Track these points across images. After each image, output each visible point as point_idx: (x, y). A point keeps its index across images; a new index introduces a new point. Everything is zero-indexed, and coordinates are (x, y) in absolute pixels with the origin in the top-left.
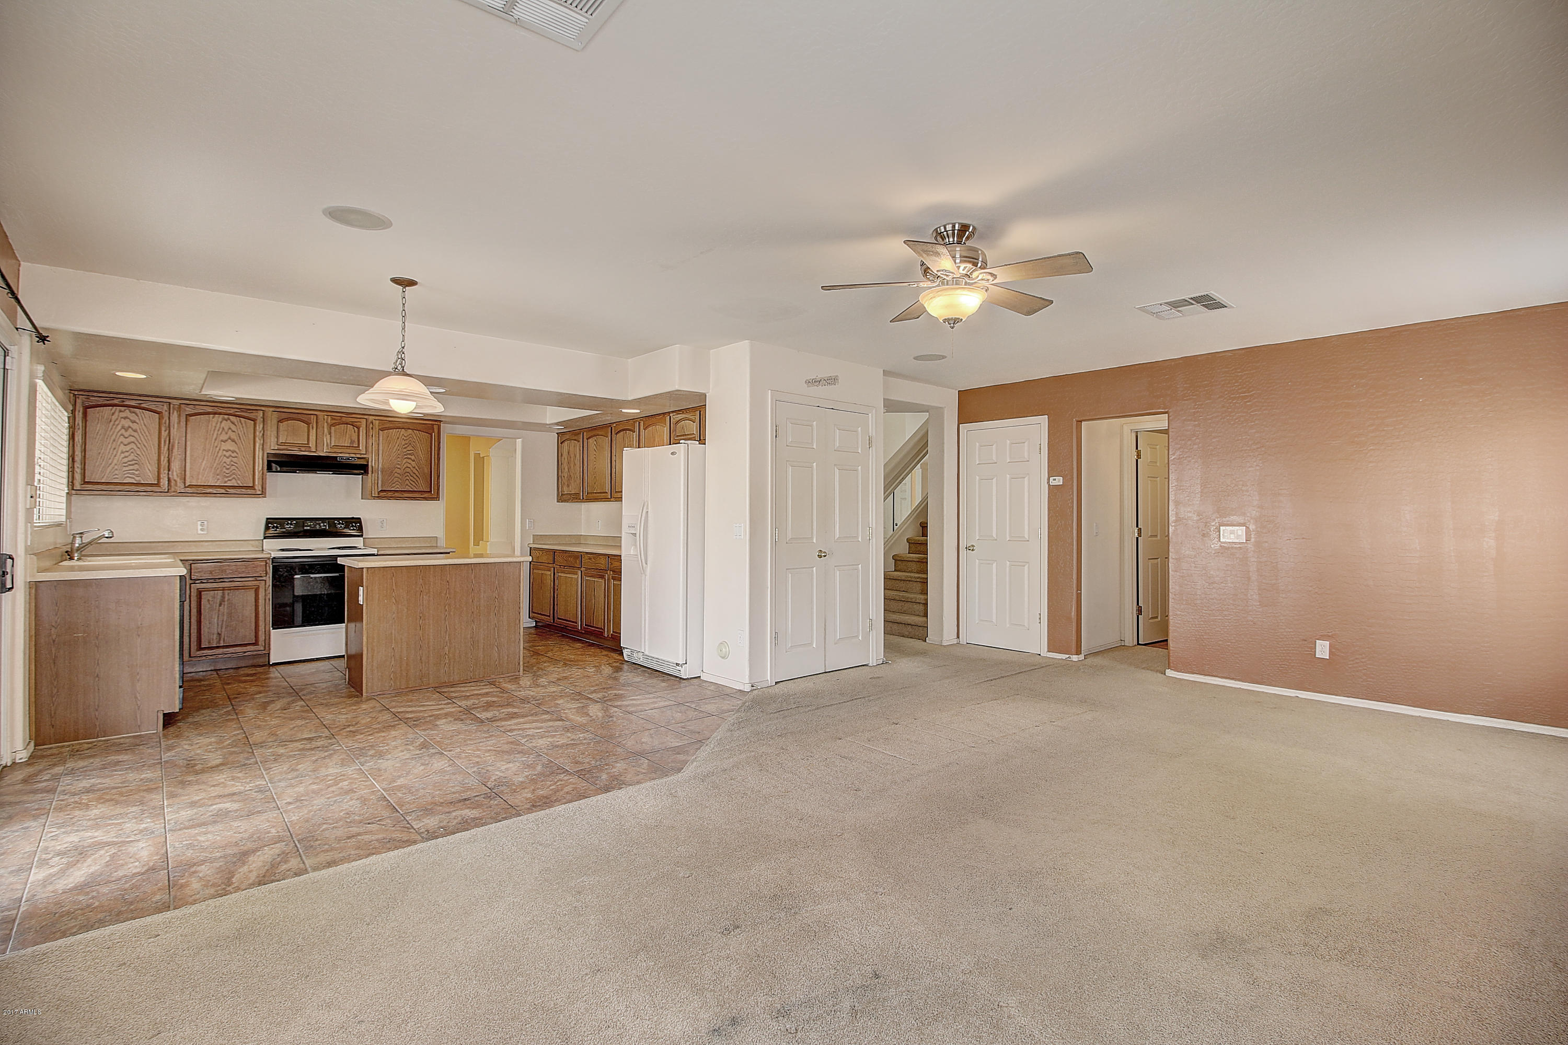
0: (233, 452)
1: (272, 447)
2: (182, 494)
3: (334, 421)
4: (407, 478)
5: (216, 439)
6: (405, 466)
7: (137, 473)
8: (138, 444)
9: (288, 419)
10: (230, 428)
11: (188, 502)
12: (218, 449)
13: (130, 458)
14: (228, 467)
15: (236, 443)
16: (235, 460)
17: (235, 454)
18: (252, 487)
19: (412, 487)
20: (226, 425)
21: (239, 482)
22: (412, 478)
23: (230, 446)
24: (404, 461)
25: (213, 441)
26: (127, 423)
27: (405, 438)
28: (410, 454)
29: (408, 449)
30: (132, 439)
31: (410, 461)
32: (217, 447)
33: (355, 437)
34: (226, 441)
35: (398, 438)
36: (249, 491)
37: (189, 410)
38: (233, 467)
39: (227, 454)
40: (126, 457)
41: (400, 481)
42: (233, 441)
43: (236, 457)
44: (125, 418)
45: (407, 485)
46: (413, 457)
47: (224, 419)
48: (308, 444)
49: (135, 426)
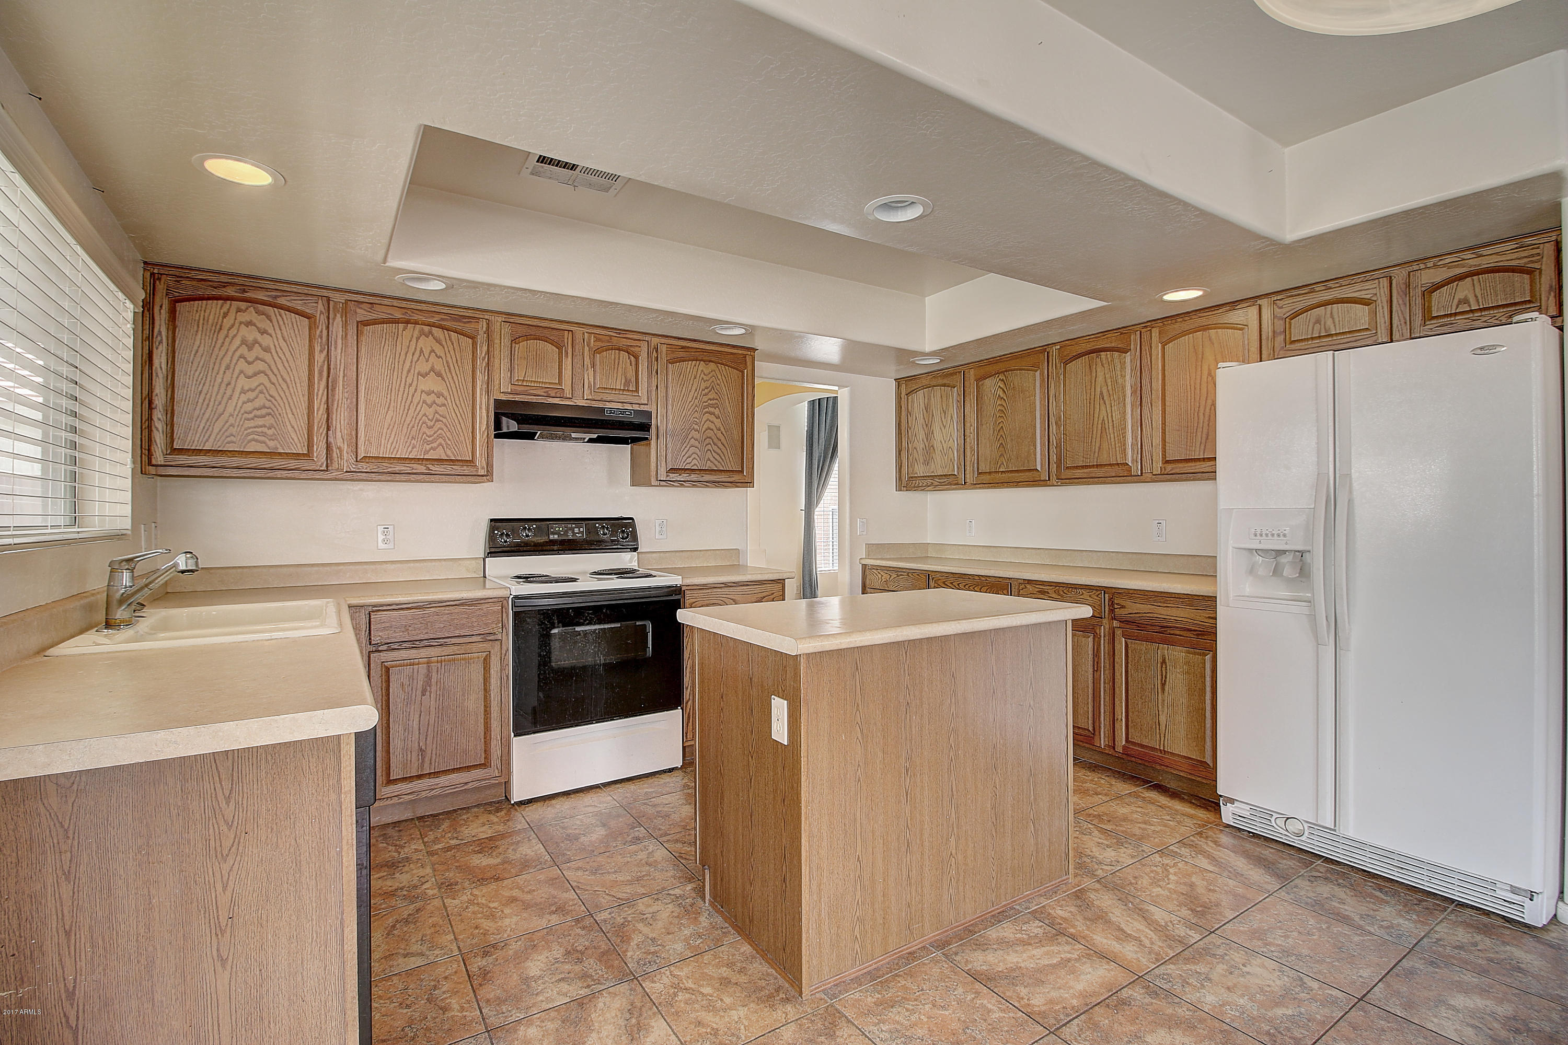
0: (439, 395)
1: (504, 389)
2: (352, 476)
3: (600, 344)
4: (709, 447)
5: (409, 371)
6: (705, 426)
7: (270, 432)
8: (272, 376)
9: (527, 337)
10: (433, 351)
11: (361, 490)
12: (412, 389)
13: (257, 403)
14: (430, 424)
15: (443, 379)
16: (441, 410)
17: (440, 401)
18: (471, 462)
19: (716, 463)
20: (426, 344)
21: (449, 452)
22: (715, 448)
23: (431, 383)
24: (704, 419)
25: (405, 373)
26: (251, 334)
27: (705, 378)
28: (712, 406)
29: (710, 396)
30: (260, 366)
31: (712, 418)
32: (410, 385)
33: (631, 374)
34: (427, 374)
35: (695, 378)
36: (466, 470)
37: (362, 314)
38: (438, 425)
39: (429, 399)
40: (249, 401)
41: (699, 454)
42: (439, 375)
43: (444, 405)
44: (249, 324)
45: (709, 459)
46: (717, 411)
47: (422, 333)
48: (560, 383)
49: (266, 340)
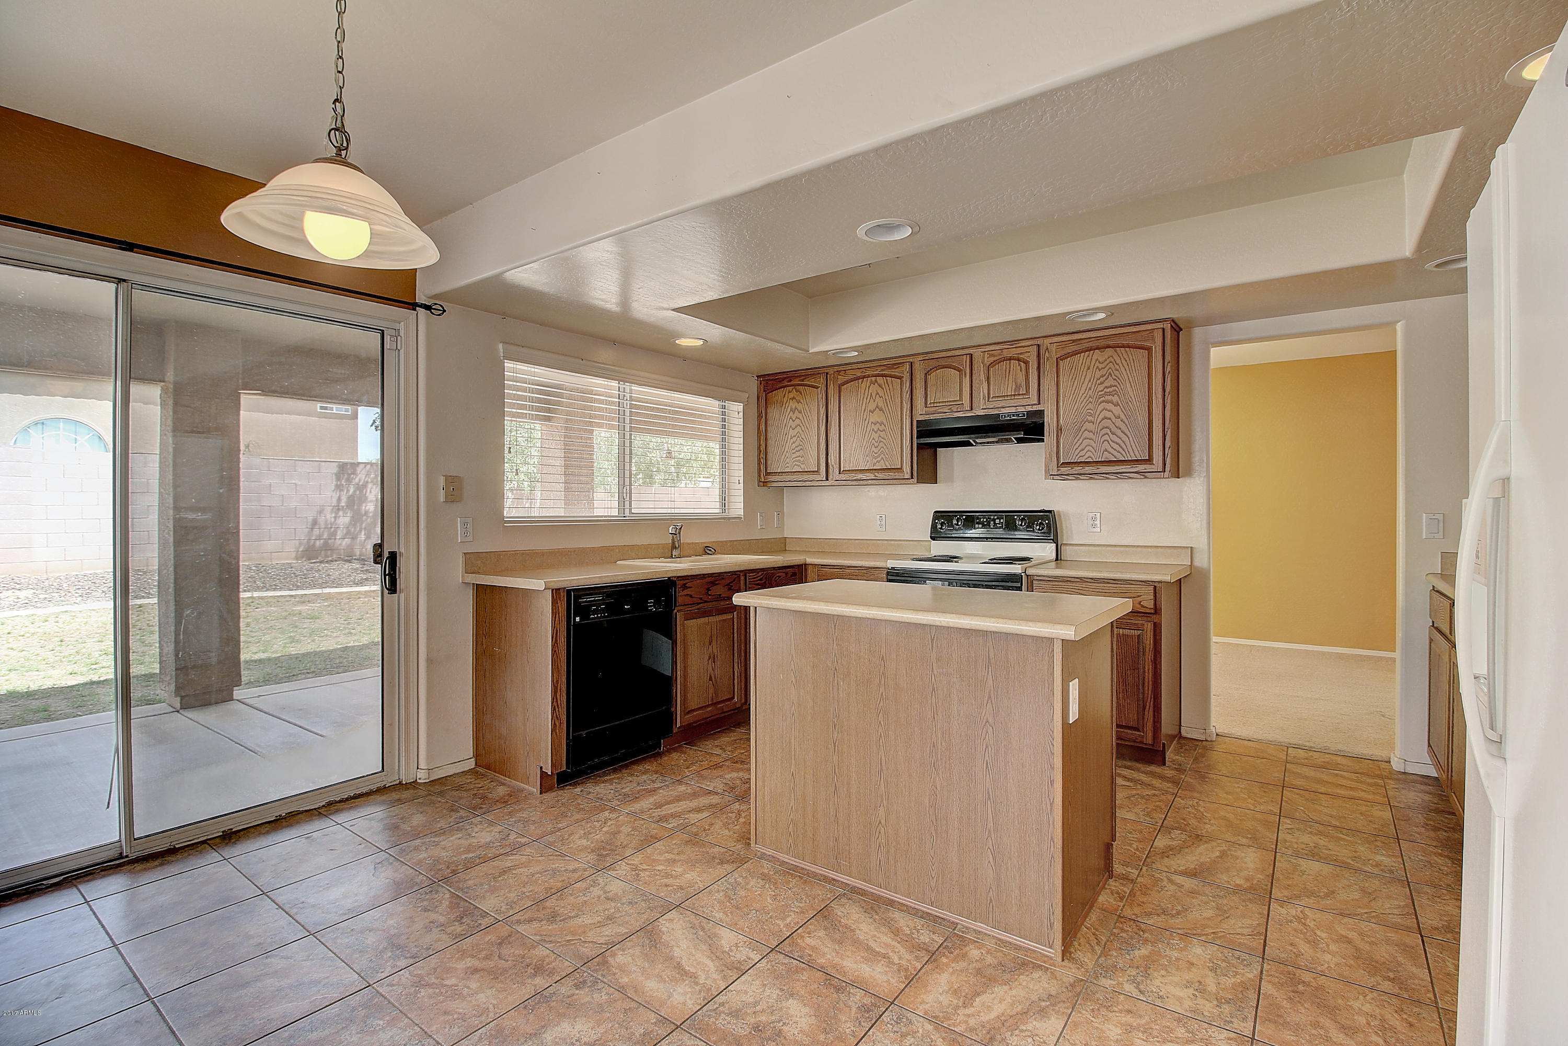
0: (882, 424)
1: (921, 413)
2: (840, 484)
3: (992, 359)
4: (1106, 437)
5: (865, 410)
6: (1101, 417)
7: (802, 459)
8: (802, 426)
9: (937, 368)
10: (877, 393)
12: (867, 422)
13: (797, 444)
14: (876, 444)
15: (884, 413)
16: (882, 434)
17: (882, 428)
18: (901, 470)
19: (1115, 453)
20: (874, 389)
21: (887, 463)
22: (1114, 438)
23: (877, 417)
24: (1100, 408)
25: (862, 412)
26: (793, 404)
27: (1101, 366)
28: (1110, 394)
29: (1106, 384)
30: (798, 422)
31: (1110, 407)
32: (866, 420)
33: (1021, 378)
34: (874, 410)
35: (1089, 368)
36: (897, 475)
37: (841, 379)
38: (881, 444)
39: (875, 428)
40: (794, 443)
41: (1094, 445)
42: (881, 410)
43: (884, 430)
44: (793, 399)
45: (1106, 450)
46: (1115, 399)
47: (872, 382)
48: (961, 399)
49: (800, 407)
